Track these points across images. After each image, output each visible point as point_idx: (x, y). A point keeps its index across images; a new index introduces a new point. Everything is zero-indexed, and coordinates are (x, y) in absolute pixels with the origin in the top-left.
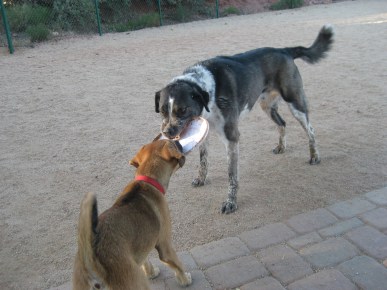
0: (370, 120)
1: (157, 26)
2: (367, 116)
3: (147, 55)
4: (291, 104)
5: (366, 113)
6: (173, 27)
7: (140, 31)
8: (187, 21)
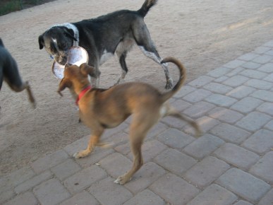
0: (169, 50)
1: (19, 10)
2: (166, 48)
3: (15, 32)
4: (142, 47)
5: (165, 46)
6: (31, 9)
7: (7, 16)
8: (40, 4)
